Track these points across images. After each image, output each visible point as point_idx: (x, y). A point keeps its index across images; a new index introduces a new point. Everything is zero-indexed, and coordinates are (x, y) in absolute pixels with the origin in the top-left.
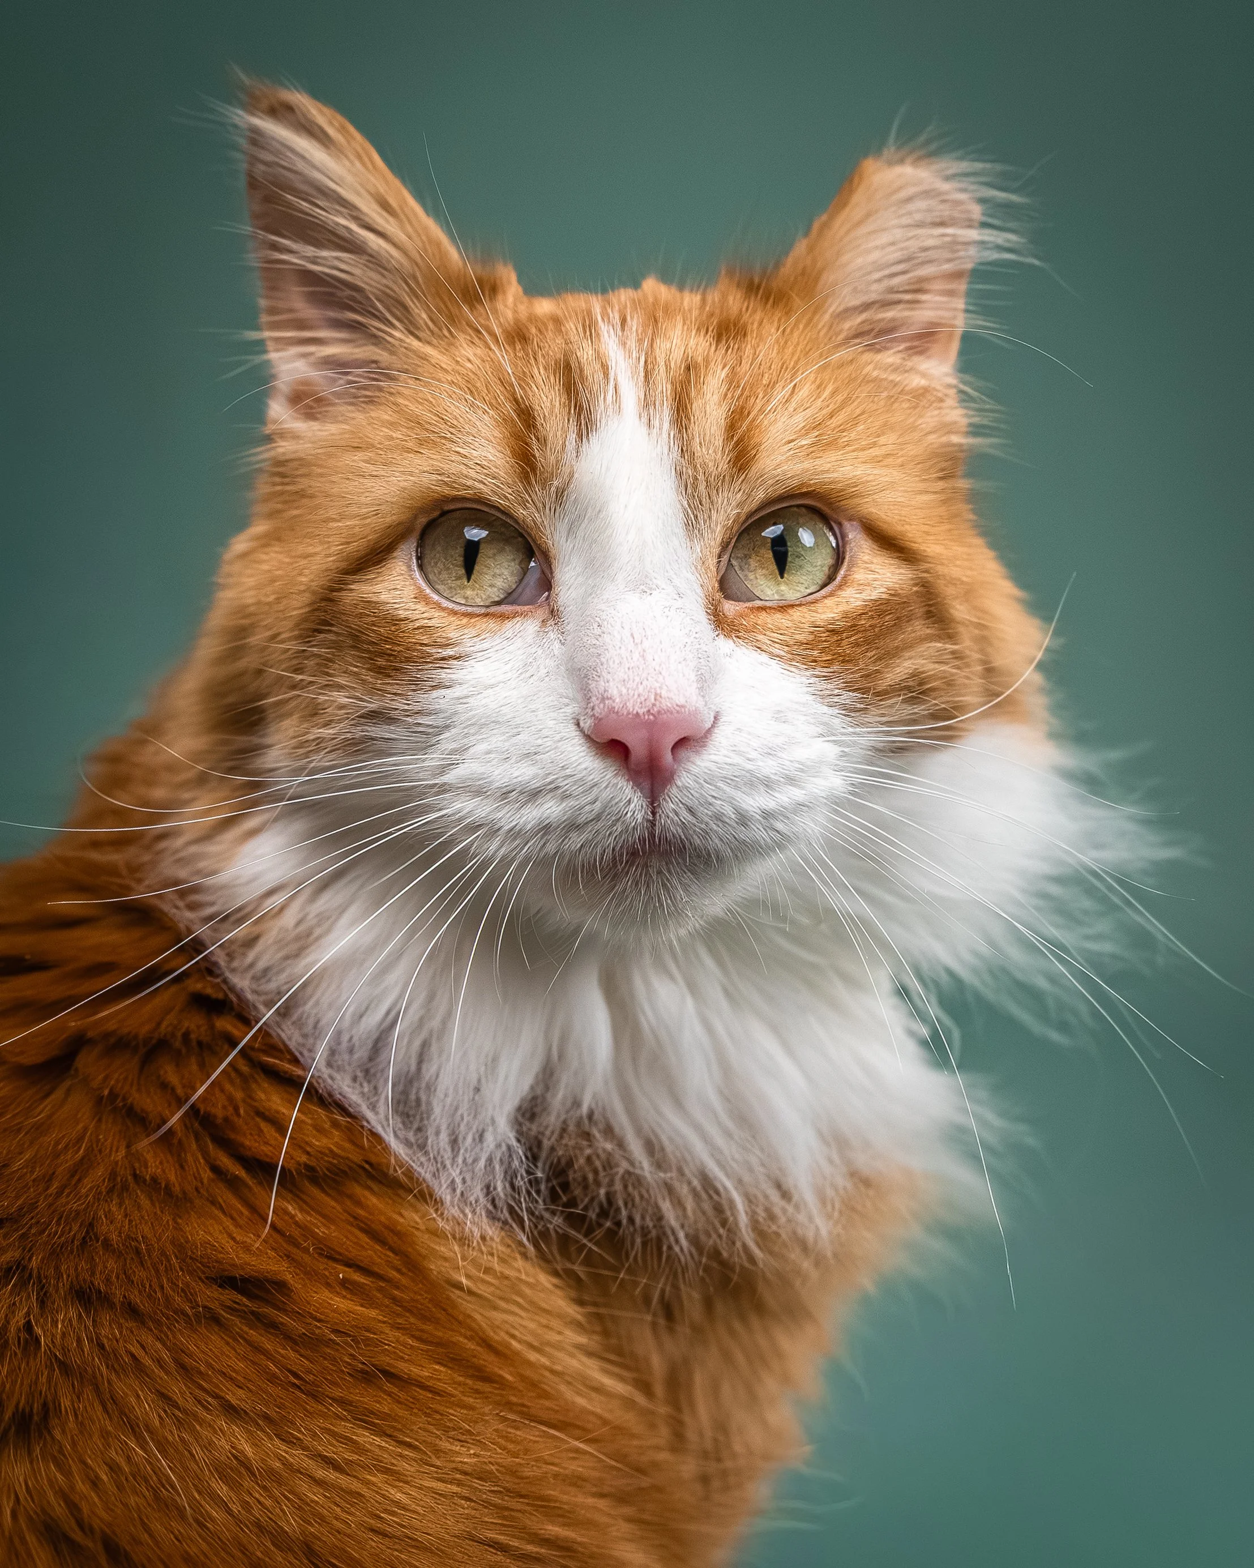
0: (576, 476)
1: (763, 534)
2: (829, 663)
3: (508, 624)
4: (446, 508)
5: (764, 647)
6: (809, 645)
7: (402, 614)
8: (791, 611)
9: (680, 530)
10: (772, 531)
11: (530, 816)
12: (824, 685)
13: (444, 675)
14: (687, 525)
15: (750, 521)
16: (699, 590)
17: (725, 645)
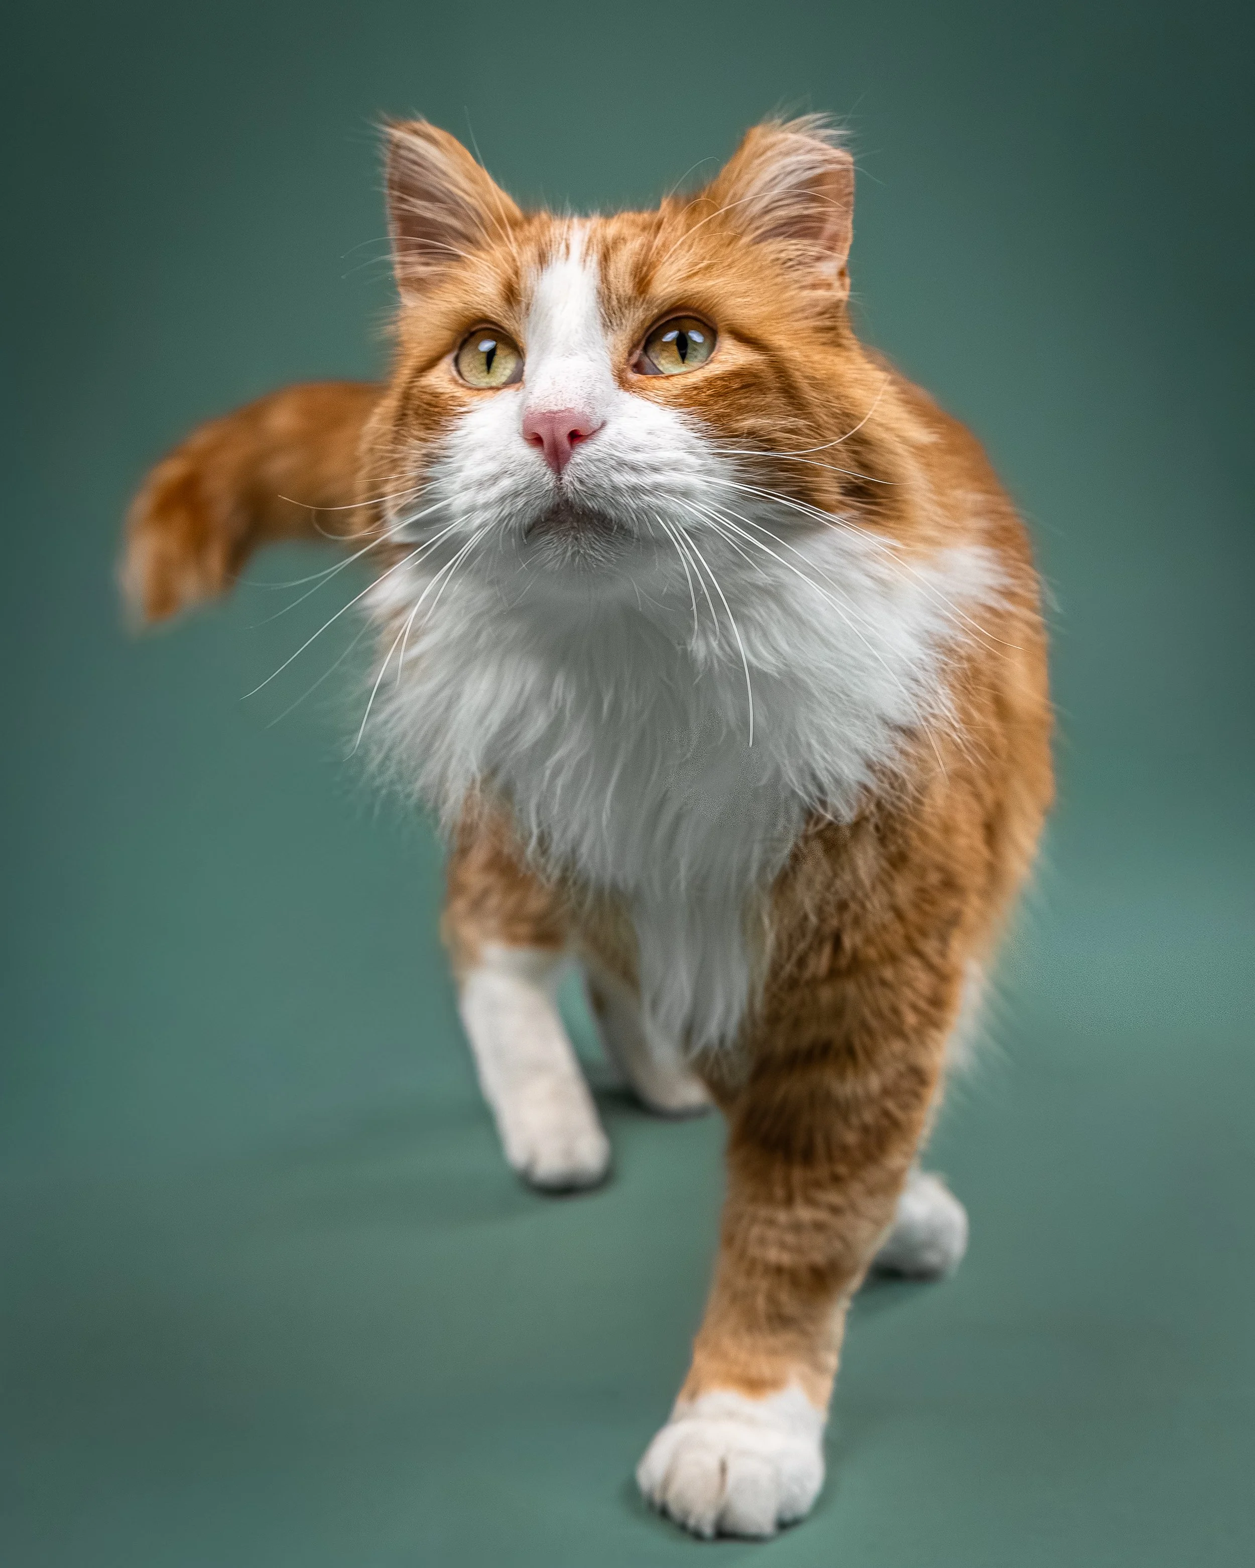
0: (535, 294)
1: (664, 340)
2: (688, 406)
3: (500, 392)
4: (474, 329)
5: (652, 399)
6: (677, 397)
7: (440, 390)
8: (671, 378)
9: (599, 327)
10: (671, 336)
11: (493, 493)
12: (688, 417)
13: (460, 423)
14: (604, 325)
15: (654, 327)
16: (609, 362)
17: (625, 396)
